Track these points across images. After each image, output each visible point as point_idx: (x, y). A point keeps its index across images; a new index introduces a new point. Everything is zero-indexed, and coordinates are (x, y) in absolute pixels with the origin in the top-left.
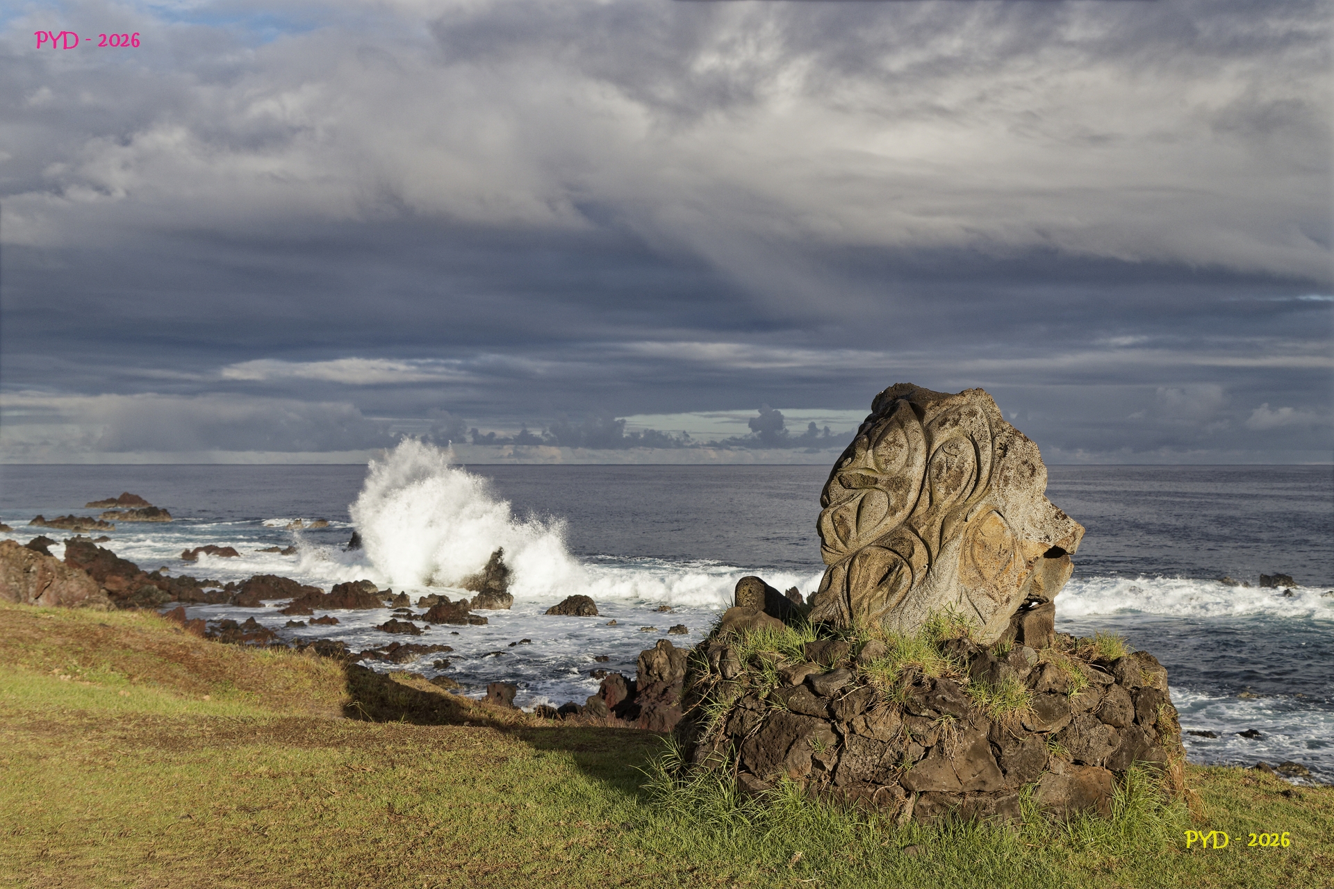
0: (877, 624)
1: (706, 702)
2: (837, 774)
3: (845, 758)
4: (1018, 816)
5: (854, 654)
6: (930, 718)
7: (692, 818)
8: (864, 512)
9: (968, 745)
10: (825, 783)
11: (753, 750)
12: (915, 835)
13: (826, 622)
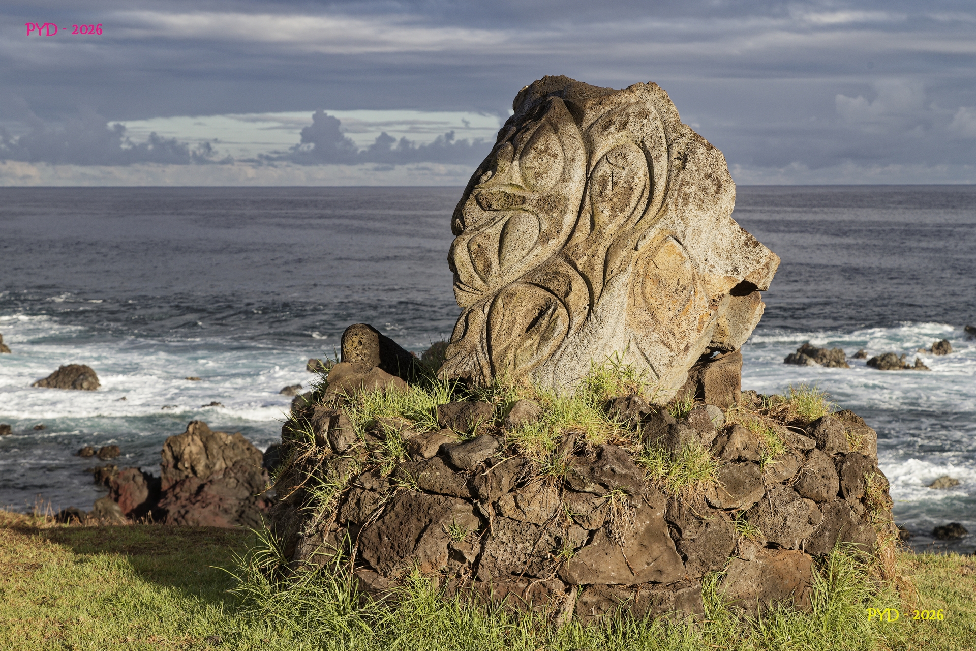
0: (527, 381)
1: (313, 482)
2: (480, 566)
3: (490, 546)
4: (701, 611)
5: (500, 418)
6: (596, 494)
7: (298, 628)
8: (509, 241)
9: (641, 525)
10: (465, 578)
11: (375, 540)
12: (578, 638)
13: (461, 380)
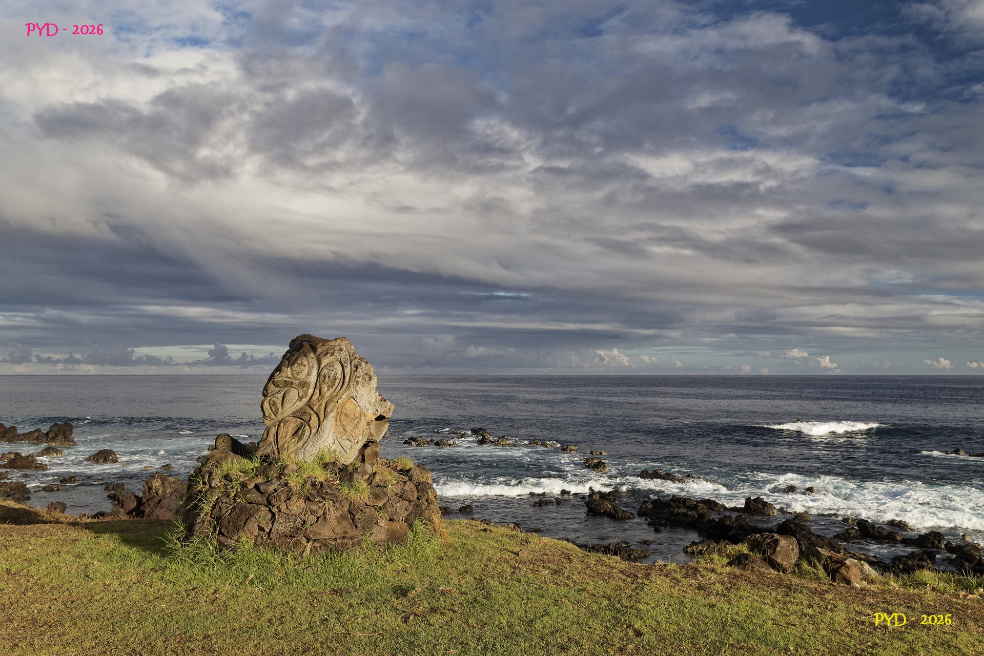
0: (292, 456)
1: (200, 500)
2: (271, 533)
3: (276, 524)
4: (362, 548)
5: (281, 472)
6: (320, 502)
7: (192, 562)
8: (286, 399)
9: (338, 514)
10: (265, 538)
11: (226, 524)
12: (312, 562)
13: (265, 456)
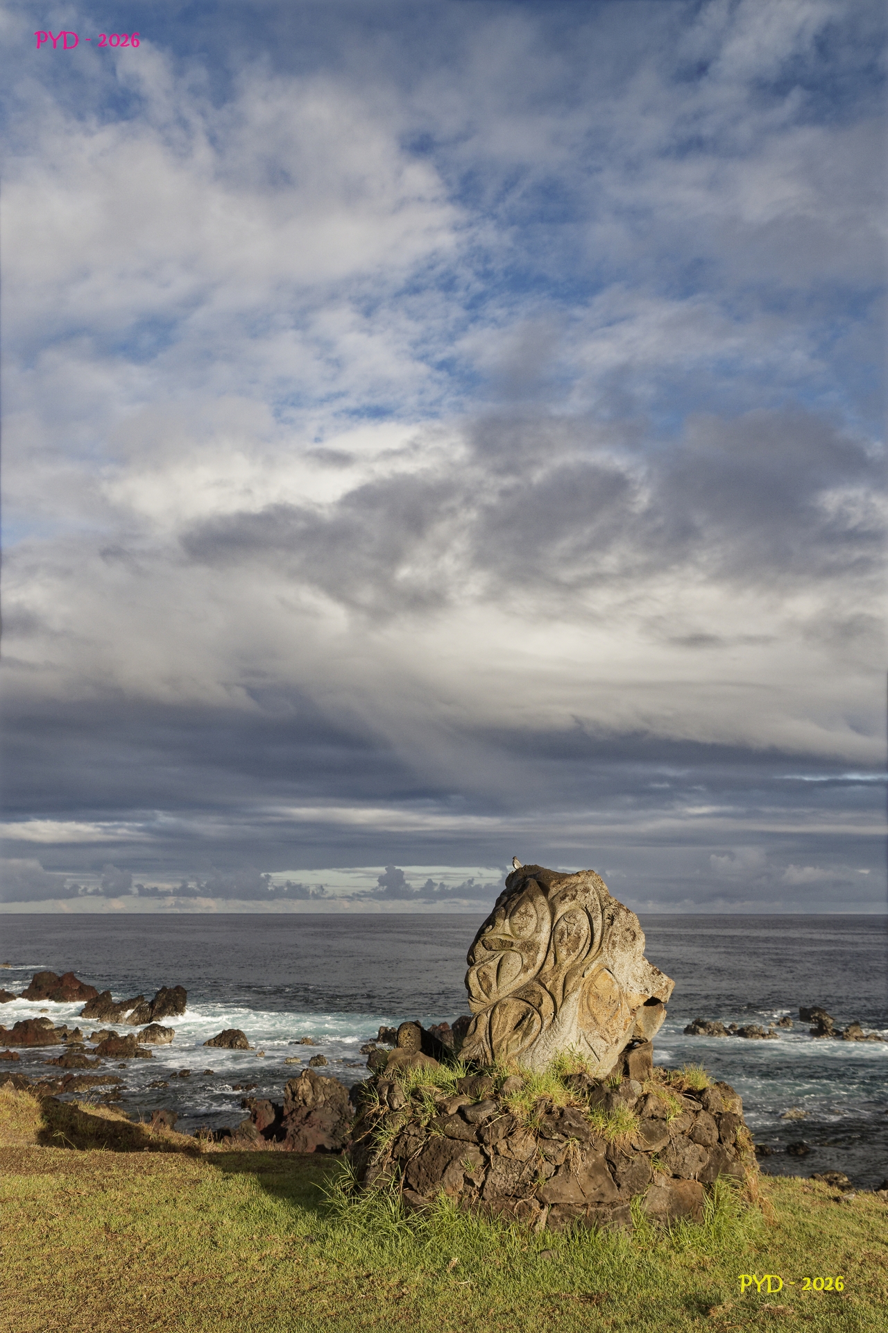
0: (515, 1062)
1: (376, 1129)
2: (484, 1190)
3: (491, 1175)
4: (630, 1223)
5: (497, 1088)
6: (559, 1141)
7: (365, 1231)
8: (503, 970)
9: (589, 1162)
10: (475, 1197)
11: (416, 1170)
12: (549, 1241)
13: (473, 1061)
